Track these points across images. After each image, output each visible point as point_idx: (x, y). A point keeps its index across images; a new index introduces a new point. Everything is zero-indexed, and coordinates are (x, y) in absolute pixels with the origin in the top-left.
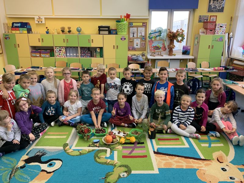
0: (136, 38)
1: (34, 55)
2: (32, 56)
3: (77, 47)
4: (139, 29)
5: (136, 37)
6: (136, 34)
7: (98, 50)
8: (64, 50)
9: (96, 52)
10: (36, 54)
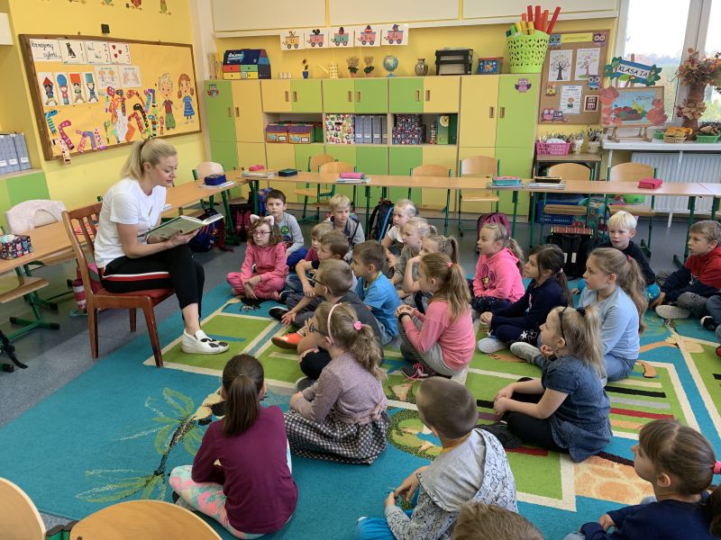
0: (567, 83)
1: (272, 136)
2: (268, 141)
3: (386, 115)
4: (580, 52)
5: (569, 79)
6: (569, 69)
7: (444, 123)
8: (348, 124)
9: (436, 128)
10: (279, 135)
